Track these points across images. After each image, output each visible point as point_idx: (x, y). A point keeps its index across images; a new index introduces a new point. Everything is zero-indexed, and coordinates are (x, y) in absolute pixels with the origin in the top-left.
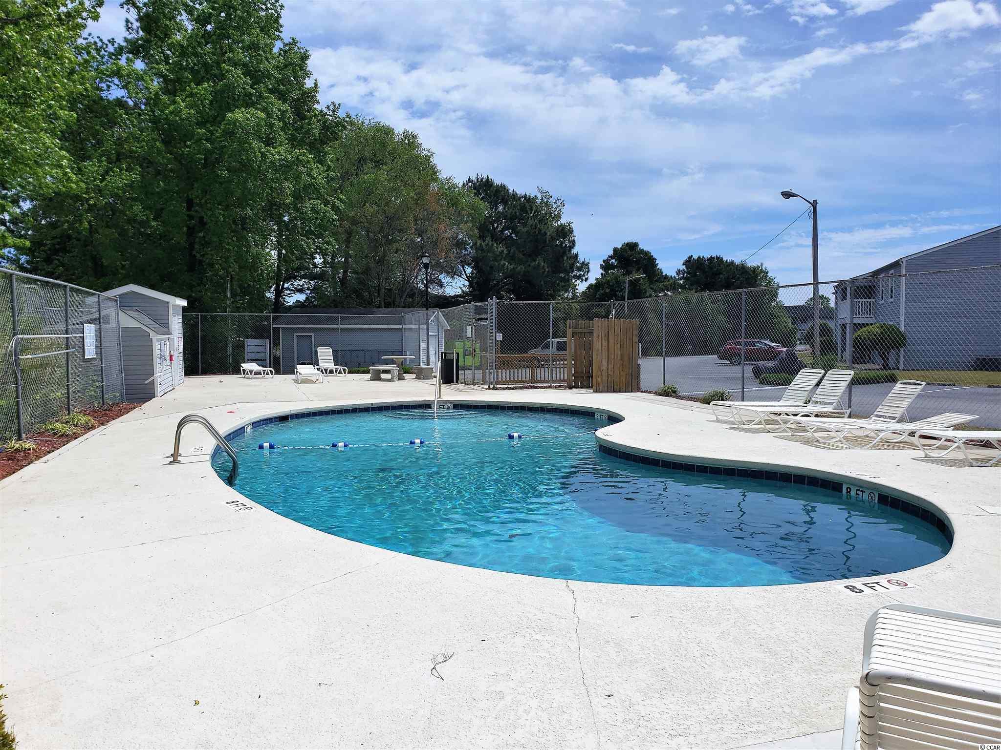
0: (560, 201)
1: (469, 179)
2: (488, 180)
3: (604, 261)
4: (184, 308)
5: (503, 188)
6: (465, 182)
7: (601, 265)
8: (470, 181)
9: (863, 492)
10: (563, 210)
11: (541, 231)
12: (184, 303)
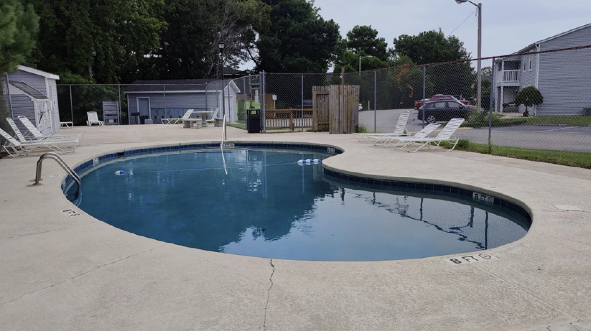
4: (57, 81)
9: (485, 197)
12: (57, 77)
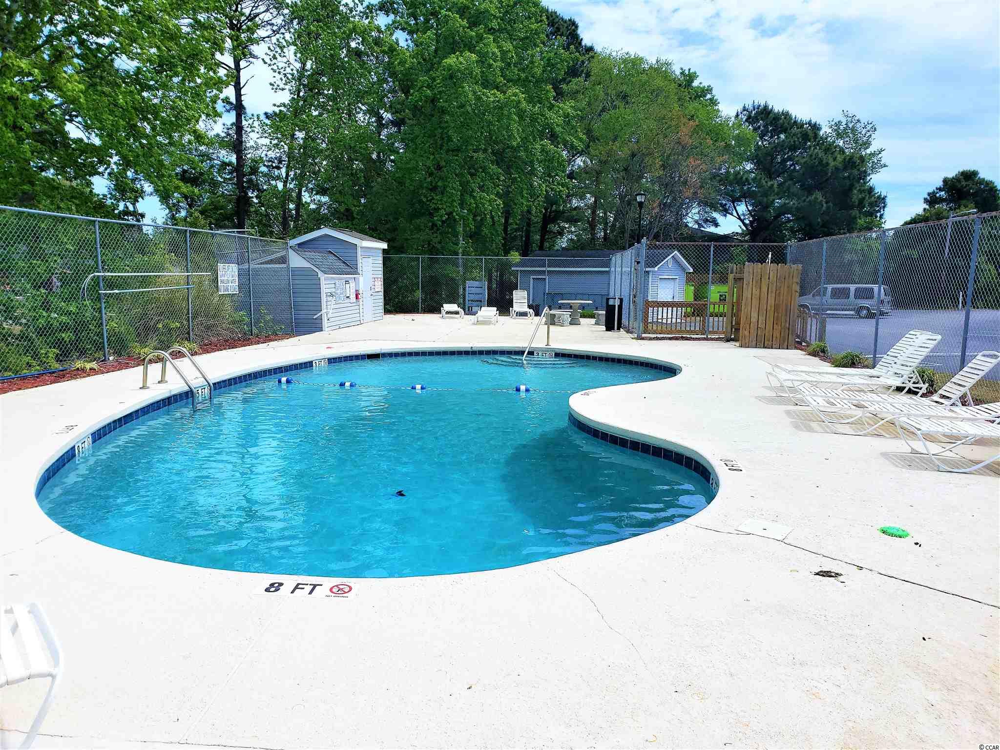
0: (871, 126)
1: (744, 107)
2: (766, 107)
3: (929, 194)
4: (384, 250)
5: (786, 115)
6: (739, 111)
7: (925, 199)
8: (745, 109)
10: (873, 136)
11: (822, 161)
12: (385, 246)
